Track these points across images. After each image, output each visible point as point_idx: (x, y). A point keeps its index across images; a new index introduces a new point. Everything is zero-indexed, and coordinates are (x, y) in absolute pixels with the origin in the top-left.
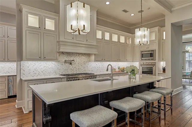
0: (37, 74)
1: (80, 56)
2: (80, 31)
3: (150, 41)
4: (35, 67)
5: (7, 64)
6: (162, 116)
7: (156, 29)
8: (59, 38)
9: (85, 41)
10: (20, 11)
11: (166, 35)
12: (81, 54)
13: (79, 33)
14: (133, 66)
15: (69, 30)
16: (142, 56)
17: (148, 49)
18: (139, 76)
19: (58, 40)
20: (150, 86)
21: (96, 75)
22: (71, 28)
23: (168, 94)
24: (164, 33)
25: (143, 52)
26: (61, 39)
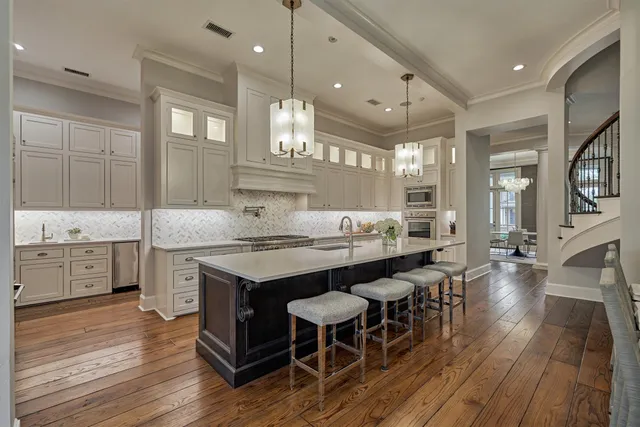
0: (186, 238)
1: (277, 197)
2: (295, 154)
3: (424, 167)
4: (182, 221)
5: (106, 216)
6: (446, 318)
7: (437, 141)
8: (235, 160)
9: (290, 165)
10: (153, 100)
11: (457, 154)
12: (278, 193)
13: (292, 156)
14: (391, 220)
15: (275, 150)
16: (409, 198)
17: (421, 184)
18: (403, 241)
19: (232, 163)
20: (425, 259)
21: (312, 240)
22: (281, 147)
23: (457, 274)
24: (454, 149)
25: (410, 189)
26: (239, 163)
